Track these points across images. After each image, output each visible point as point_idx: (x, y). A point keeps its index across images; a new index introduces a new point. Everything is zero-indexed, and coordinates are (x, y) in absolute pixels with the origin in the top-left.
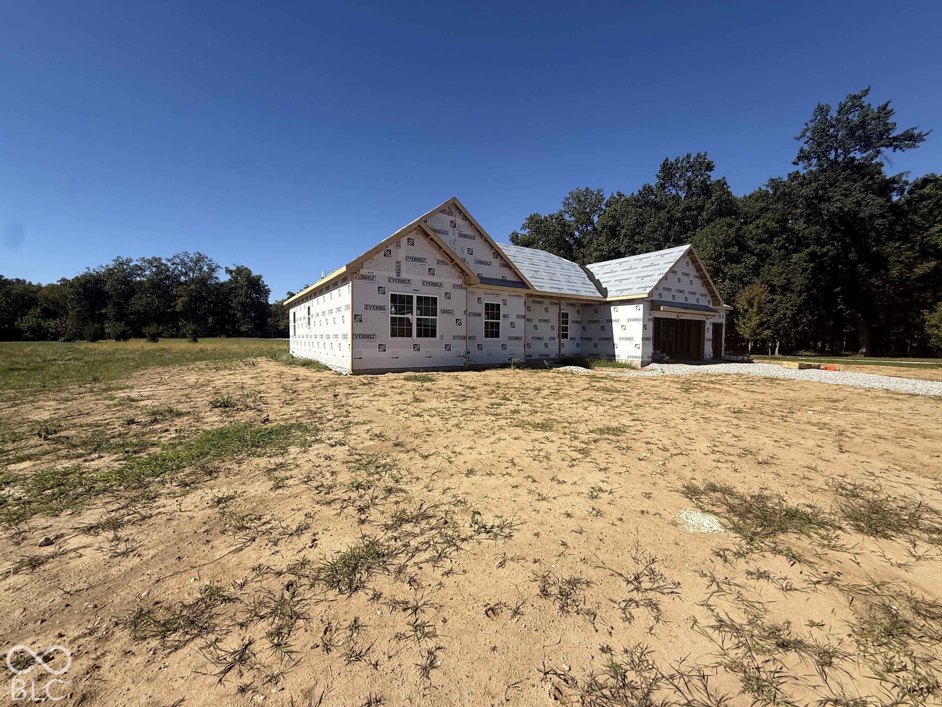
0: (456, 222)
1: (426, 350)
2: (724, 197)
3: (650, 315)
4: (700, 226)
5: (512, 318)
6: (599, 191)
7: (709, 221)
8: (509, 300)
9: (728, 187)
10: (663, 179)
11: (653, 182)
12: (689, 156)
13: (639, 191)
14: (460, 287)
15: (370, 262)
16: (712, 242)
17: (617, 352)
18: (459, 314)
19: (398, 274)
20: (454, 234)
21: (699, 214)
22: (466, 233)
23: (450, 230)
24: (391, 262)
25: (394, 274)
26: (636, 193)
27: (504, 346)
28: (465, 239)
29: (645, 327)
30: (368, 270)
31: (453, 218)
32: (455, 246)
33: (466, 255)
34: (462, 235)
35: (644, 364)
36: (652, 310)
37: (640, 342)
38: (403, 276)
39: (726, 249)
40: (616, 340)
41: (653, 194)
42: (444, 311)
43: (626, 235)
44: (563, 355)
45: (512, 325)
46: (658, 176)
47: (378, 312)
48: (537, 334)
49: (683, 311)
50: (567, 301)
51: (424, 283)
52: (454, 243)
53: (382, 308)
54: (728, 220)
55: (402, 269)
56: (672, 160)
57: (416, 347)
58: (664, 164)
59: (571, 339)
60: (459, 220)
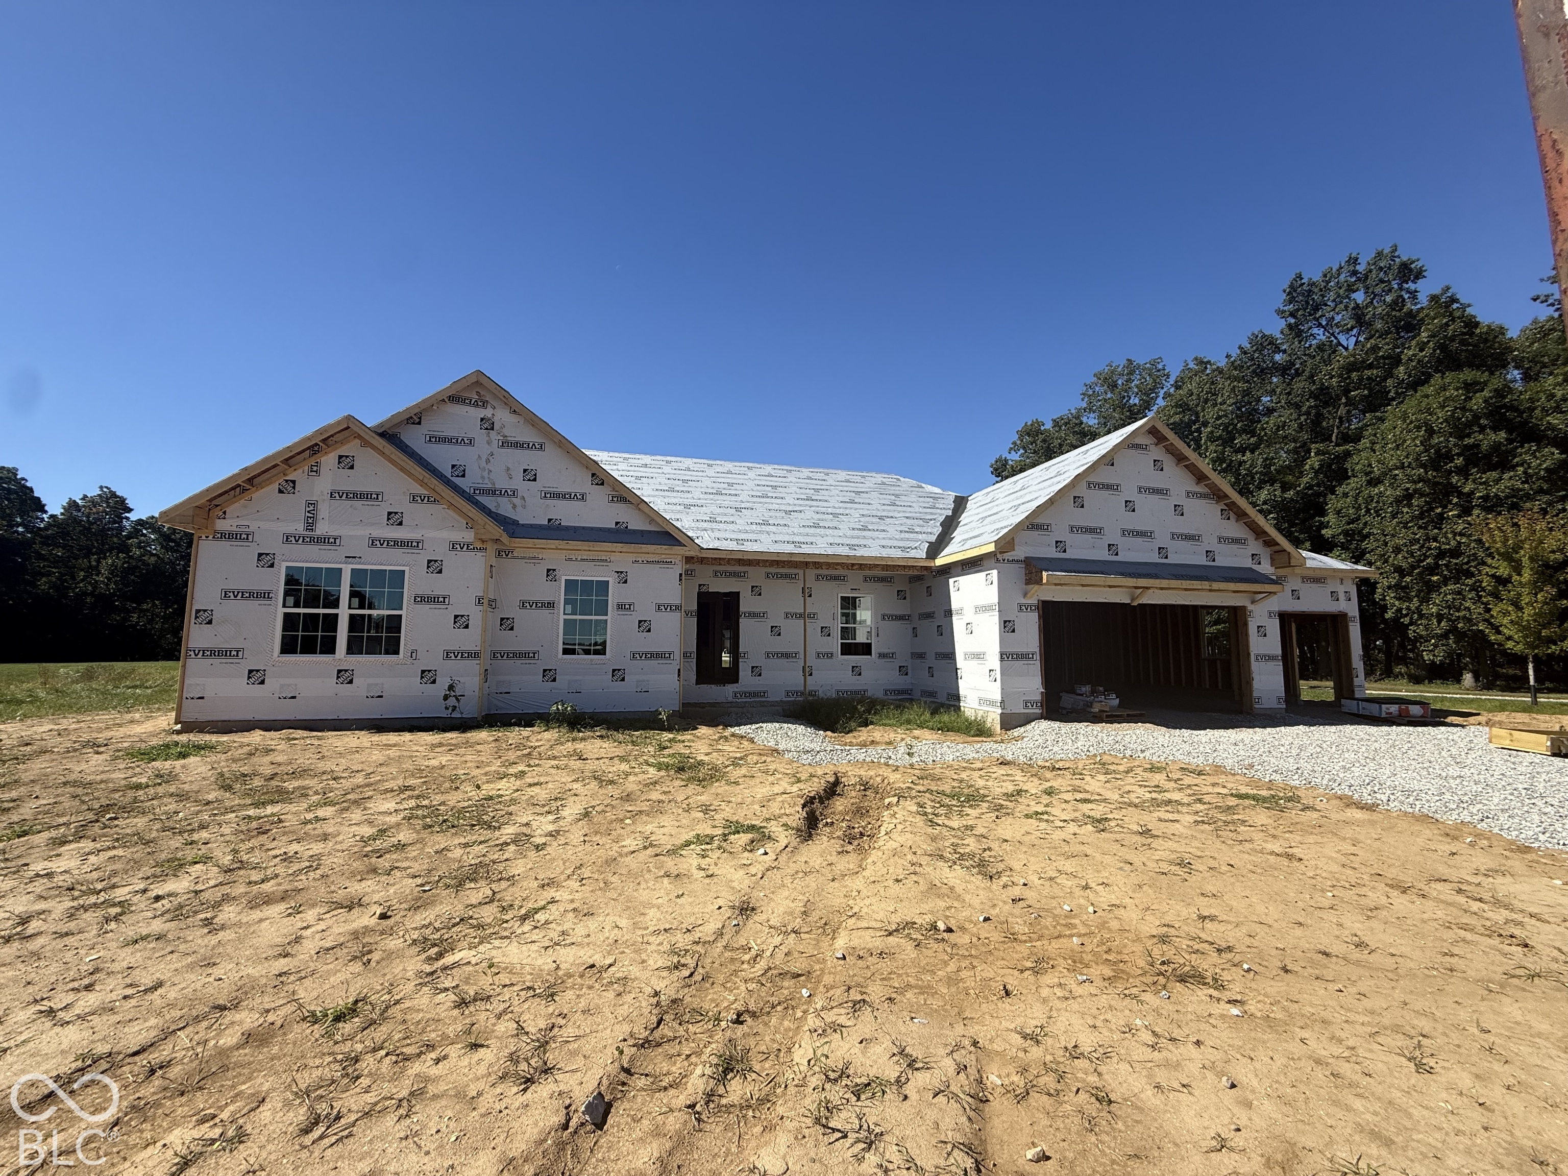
0: (496, 419)
1: (371, 681)
2: (1455, 327)
3: (1025, 595)
4: (1393, 399)
5: (644, 610)
6: (1154, 363)
7: (1416, 385)
8: (634, 572)
9: (1464, 307)
10: (1292, 315)
11: (1276, 327)
12: (1353, 261)
13: (1240, 348)
14: (467, 546)
15: (245, 507)
16: (1418, 428)
17: (964, 687)
18: (464, 603)
19: (310, 524)
20: (489, 443)
21: (1389, 374)
22: (520, 439)
23: (480, 436)
24: (295, 505)
25: (299, 527)
26: (1235, 353)
27: (618, 674)
28: (518, 452)
29: (1007, 626)
30: (235, 522)
31: (488, 413)
32: (489, 466)
33: (518, 482)
34: (506, 444)
35: (1010, 722)
36: (1028, 582)
37: (996, 664)
38: (322, 529)
39: (1461, 438)
40: (960, 662)
41: (1278, 350)
42: (421, 599)
43: (1211, 438)
44: (810, 694)
45: (644, 626)
46: (1280, 312)
47: (254, 604)
48: (779, 644)
49: (1143, 582)
50: (868, 573)
51: (373, 542)
52: (488, 461)
53: (265, 595)
54: (1468, 375)
55: (320, 517)
56: (1313, 274)
57: (344, 676)
58: (1291, 286)
59: (882, 656)
60: (502, 416)
